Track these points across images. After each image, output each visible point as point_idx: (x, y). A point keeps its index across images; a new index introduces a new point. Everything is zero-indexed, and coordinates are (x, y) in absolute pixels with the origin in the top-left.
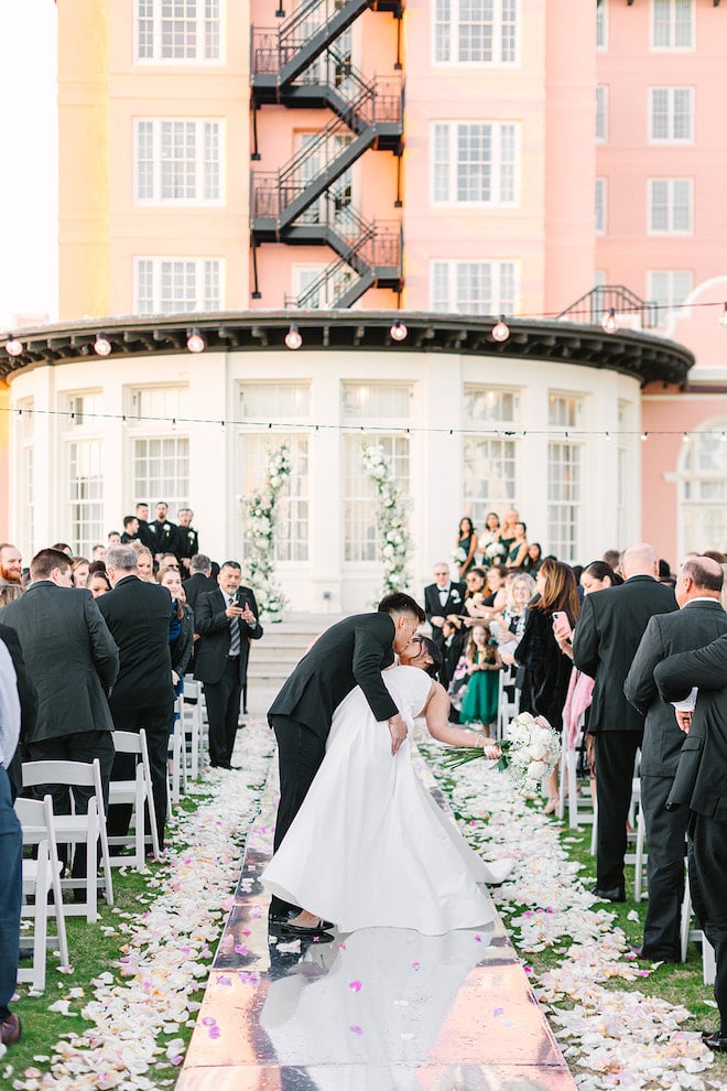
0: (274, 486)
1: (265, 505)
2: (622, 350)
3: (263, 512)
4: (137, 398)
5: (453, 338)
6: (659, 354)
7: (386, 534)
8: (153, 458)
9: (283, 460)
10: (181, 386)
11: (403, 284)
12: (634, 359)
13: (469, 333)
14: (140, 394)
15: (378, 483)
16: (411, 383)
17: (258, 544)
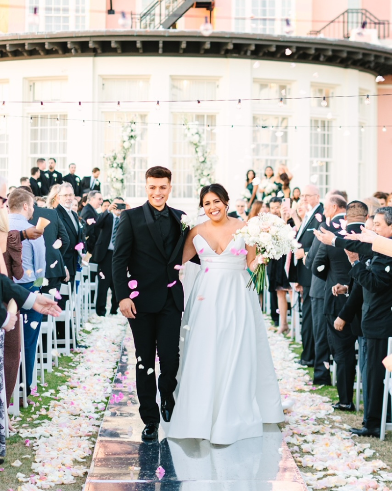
0: (126, 147)
1: (119, 160)
2: (360, 57)
3: (118, 165)
4: (32, 86)
5: (245, 49)
6: (386, 59)
7: (199, 180)
8: (43, 127)
9: (132, 130)
10: (63, 79)
11: (214, 5)
12: (369, 62)
13: (257, 46)
14: (34, 84)
15: (195, 147)
16: (217, 78)
17: (114, 186)
